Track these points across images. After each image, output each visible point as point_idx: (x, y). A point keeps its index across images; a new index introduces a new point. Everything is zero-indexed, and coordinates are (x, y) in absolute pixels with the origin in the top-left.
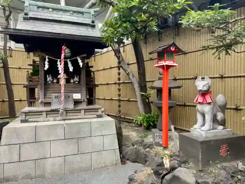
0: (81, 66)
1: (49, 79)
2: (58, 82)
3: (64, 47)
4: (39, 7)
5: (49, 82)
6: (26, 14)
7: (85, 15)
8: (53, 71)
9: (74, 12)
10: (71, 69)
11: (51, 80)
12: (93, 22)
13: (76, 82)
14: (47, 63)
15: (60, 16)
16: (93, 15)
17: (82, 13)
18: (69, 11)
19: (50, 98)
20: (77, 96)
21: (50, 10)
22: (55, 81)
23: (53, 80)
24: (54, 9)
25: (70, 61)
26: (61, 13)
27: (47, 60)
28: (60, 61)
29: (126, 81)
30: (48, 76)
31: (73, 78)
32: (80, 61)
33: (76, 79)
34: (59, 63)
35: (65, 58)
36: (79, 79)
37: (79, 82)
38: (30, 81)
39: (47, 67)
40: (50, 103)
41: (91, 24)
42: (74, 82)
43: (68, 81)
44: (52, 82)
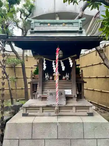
0: (71, 66)
1: (47, 76)
2: (53, 79)
3: (58, 49)
4: (41, 23)
5: (47, 79)
6: (32, 29)
7: (74, 25)
8: (50, 70)
9: (66, 23)
10: (63, 68)
11: (48, 77)
12: (81, 29)
13: (67, 79)
14: (44, 64)
15: (56, 28)
16: (81, 23)
17: (72, 23)
18: (62, 23)
19: (46, 93)
20: (68, 92)
21: (49, 24)
22: (51, 78)
23: (49, 77)
24: (51, 24)
25: (62, 61)
26: (56, 25)
27: (45, 62)
28: (55, 62)
29: (107, 76)
30: (46, 74)
31: (65, 76)
32: (71, 61)
33: (67, 76)
34: (53, 64)
35: (59, 59)
36: (70, 76)
37: (70, 79)
38: (33, 78)
39: (45, 67)
40: (46, 98)
41: (79, 30)
42: (65, 79)
43: (60, 78)
44: (49, 79)
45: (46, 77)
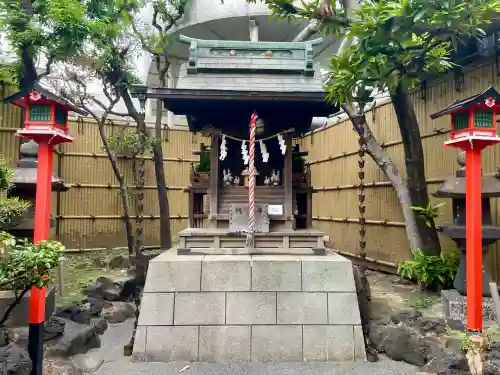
0: (283, 152)
1: (227, 177)
2: (242, 183)
3: (254, 117)
4: (213, 49)
5: (228, 183)
6: (192, 64)
7: (295, 54)
8: (235, 163)
9: (274, 51)
10: (266, 157)
11: (231, 178)
12: (309, 66)
13: (275, 184)
14: (223, 147)
15: (249, 61)
16: (309, 53)
17: (288, 51)
18: (264, 50)
19: (228, 212)
20: (276, 210)
21: (232, 52)
22: (237, 181)
23: (233, 180)
24: (239, 50)
25: (264, 142)
26: (250, 55)
27: (224, 142)
28: (247, 144)
29: (378, 183)
30: (224, 172)
31: (270, 176)
32: (282, 142)
33: (275, 177)
34: (244, 147)
35: (257, 137)
36: (281, 177)
37: (280, 183)
38: (196, 181)
39: (224, 154)
40: (227, 221)
41: (305, 69)
42: (271, 183)
43: (259, 181)
44: (232, 183)
45: (225, 178)
